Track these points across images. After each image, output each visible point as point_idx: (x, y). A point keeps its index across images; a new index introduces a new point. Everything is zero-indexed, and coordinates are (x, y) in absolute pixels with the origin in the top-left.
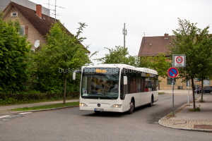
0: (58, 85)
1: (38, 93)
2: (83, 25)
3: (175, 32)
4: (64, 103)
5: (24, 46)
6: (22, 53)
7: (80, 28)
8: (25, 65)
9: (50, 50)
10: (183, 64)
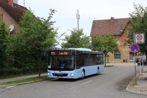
0: (31, 62)
1: (15, 69)
2: (53, 11)
3: (131, 15)
4: (40, 77)
5: (4, 30)
6: (3, 36)
7: (51, 14)
8: (5, 46)
9: (27, 33)
10: (143, 41)
